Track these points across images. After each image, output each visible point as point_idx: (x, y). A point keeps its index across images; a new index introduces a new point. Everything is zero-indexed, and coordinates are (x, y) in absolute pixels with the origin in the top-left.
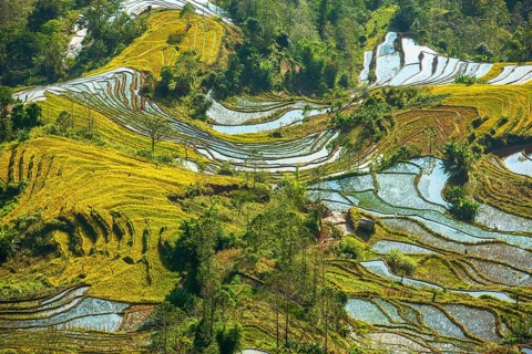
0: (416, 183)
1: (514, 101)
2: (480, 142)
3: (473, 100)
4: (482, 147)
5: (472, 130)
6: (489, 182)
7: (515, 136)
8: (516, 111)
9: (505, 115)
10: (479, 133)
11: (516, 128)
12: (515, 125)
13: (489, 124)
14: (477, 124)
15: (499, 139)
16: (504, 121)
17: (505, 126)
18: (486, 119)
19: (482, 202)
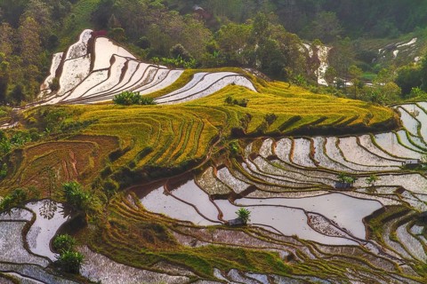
0: (25, 232)
1: (164, 127)
2: (116, 178)
3: (117, 128)
4: (116, 184)
5: (108, 165)
6: (108, 226)
7: (158, 168)
8: (163, 139)
9: (150, 145)
10: (115, 167)
11: (160, 159)
12: (159, 155)
13: (130, 156)
14: (115, 156)
15: (139, 172)
16: (147, 151)
17: (148, 158)
18: (128, 150)
19: (94, 251)
